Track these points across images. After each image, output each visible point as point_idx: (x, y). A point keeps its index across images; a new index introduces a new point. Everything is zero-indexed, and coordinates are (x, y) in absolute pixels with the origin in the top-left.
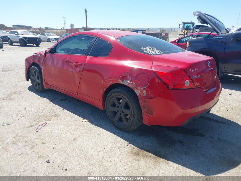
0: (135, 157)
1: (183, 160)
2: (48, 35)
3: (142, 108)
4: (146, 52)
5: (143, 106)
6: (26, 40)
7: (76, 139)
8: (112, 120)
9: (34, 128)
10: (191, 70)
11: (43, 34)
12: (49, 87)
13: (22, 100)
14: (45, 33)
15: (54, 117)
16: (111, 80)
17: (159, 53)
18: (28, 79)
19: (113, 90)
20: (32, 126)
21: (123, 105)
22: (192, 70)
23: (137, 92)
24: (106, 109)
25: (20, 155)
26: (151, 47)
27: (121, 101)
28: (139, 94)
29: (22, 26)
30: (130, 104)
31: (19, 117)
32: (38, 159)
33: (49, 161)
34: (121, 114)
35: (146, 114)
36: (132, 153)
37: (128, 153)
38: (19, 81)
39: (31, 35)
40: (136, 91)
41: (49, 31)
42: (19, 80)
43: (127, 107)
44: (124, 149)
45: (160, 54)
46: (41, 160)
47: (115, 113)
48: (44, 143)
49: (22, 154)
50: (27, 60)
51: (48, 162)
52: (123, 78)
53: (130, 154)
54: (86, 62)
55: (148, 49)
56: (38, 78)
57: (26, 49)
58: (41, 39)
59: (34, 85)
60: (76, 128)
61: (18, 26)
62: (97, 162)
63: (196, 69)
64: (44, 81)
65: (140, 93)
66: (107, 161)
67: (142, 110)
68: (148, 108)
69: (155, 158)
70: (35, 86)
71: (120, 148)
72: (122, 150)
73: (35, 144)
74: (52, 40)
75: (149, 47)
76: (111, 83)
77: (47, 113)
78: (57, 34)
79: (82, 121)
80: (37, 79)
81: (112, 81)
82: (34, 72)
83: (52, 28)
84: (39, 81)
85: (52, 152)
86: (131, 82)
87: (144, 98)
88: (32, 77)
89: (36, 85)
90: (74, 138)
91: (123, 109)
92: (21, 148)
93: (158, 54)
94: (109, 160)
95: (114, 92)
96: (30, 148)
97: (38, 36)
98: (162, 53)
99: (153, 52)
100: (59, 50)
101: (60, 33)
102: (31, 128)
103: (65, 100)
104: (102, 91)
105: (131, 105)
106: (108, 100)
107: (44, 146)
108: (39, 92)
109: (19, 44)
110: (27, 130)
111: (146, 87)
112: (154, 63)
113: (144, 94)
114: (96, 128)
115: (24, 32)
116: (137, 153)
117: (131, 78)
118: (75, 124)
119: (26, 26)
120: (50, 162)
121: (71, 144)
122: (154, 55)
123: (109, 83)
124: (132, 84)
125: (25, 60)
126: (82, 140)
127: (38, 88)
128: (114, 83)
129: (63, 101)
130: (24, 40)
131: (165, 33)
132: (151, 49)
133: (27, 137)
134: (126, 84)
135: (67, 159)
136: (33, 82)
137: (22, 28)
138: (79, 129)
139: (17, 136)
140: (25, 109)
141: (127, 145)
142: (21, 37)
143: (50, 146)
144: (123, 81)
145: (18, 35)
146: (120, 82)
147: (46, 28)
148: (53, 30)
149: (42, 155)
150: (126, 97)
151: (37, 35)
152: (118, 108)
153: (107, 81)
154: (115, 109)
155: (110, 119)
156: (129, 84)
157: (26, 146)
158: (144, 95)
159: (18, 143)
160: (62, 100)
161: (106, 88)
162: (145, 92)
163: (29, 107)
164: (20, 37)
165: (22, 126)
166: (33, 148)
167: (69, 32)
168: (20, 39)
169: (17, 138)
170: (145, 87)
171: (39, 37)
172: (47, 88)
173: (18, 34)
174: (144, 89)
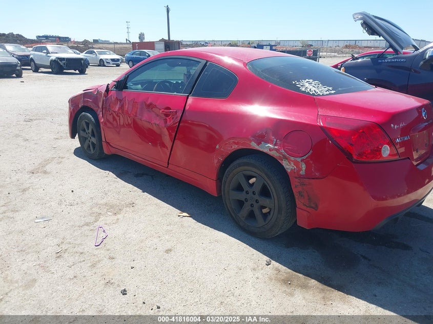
0: (284, 288)
1: (376, 296)
2: (101, 53)
3: (296, 197)
4: (303, 89)
5: (299, 192)
6: (62, 63)
7: (170, 250)
8: (234, 216)
9: (92, 227)
10: (392, 125)
11: (92, 53)
12: (113, 151)
13: (65, 175)
14: (95, 50)
15: (127, 206)
16: (234, 143)
17: (328, 93)
18: (73, 136)
19: (238, 161)
20: (87, 224)
21: (257, 189)
22: (394, 126)
23: (288, 167)
24: (224, 194)
25: (72, 279)
26: (311, 80)
27: (252, 181)
28: (292, 170)
29: (53, 37)
30: (272, 187)
31: (63, 206)
32: (105, 289)
33: (125, 290)
34: (252, 205)
35: (305, 208)
36: (277, 280)
37: (271, 279)
38: (57, 139)
39: (71, 54)
40: (285, 163)
41: (101, 45)
42: (56, 137)
43: (265, 192)
44: (262, 271)
45: (330, 94)
46: (110, 291)
47: (241, 204)
48: (113, 258)
49: (75, 277)
50: (73, 101)
51: (124, 292)
52: (261, 139)
53: (273, 281)
54: (187, 107)
55: (307, 85)
56: (93, 135)
57: (62, 79)
58: (88, 61)
59: (86, 146)
60: (169, 228)
61: (47, 37)
62: (214, 296)
63: (402, 124)
64: (103, 140)
65: (293, 168)
66: (233, 295)
67: (297, 200)
68: (308, 196)
69: (323, 290)
70: (86, 148)
71: (254, 269)
72: (259, 274)
73: (97, 259)
74: (107, 63)
75: (307, 80)
76: (235, 147)
77: (112, 199)
78: (115, 51)
79: (179, 216)
80: (90, 136)
81: (237, 144)
82: (86, 123)
83: (105, 41)
84: (94, 140)
85: (129, 275)
86: (276, 147)
87: (300, 177)
88: (81, 132)
89: (89, 146)
90: (167, 248)
91: (257, 197)
92: (73, 267)
93: (327, 95)
94: (237, 292)
95: (240, 165)
96: (90, 266)
97: (82, 56)
98: (333, 92)
99: (317, 91)
100: (131, 84)
101: (121, 50)
102: (86, 228)
103: (143, 174)
104: (216, 161)
105: (274, 191)
106: (227, 178)
107: (113, 263)
108: (95, 160)
109: (50, 70)
110: (80, 232)
111: (307, 156)
112: (321, 112)
113: (301, 170)
114: (204, 230)
115: (60, 49)
116: (288, 281)
117: (275, 140)
118: (165, 222)
119: (59, 38)
120: (127, 293)
121: (162, 260)
122: (319, 95)
123: (232, 147)
124: (276, 150)
125: (69, 102)
126: (182, 253)
127: (92, 152)
128: (241, 147)
129: (140, 178)
130: (60, 62)
131: (312, 50)
132: (313, 84)
133: (81, 244)
134: (266, 151)
135: (158, 288)
136: (82, 140)
137: (52, 42)
138: (173, 231)
139: (62, 243)
140: (72, 191)
141: (268, 265)
142: (53, 57)
143: (125, 263)
144: (259, 144)
145: (49, 55)
146: (254, 145)
147: (96, 41)
148: (107, 43)
149: (112, 281)
150: (263, 175)
151: (81, 54)
152: (248, 195)
153: (227, 144)
154: (241, 196)
155: (231, 214)
156: (271, 150)
157: (80, 262)
158: (301, 172)
159: (66, 255)
160: (137, 176)
161: (225, 156)
162: (304, 167)
163: (79, 188)
164: (51, 58)
165: (69, 224)
166: (93, 266)
167: (137, 47)
168: (52, 61)
169: (63, 247)
170: (304, 158)
171: (85, 57)
172: (110, 154)
173: (48, 52)
174: (302, 161)
